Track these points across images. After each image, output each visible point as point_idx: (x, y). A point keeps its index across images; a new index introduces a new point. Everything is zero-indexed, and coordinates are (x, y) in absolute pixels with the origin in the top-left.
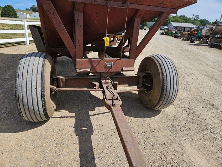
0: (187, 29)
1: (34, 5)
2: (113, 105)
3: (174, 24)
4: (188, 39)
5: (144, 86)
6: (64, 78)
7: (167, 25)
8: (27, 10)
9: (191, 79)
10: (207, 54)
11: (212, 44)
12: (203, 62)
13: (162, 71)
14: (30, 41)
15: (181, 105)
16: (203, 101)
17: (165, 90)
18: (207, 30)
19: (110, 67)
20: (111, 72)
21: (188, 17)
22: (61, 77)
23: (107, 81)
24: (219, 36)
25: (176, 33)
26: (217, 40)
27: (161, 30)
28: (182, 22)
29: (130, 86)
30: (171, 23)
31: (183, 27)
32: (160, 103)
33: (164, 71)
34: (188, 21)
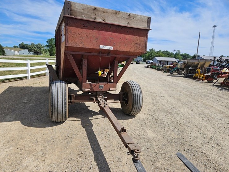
0: (170, 62)
1: (22, 43)
2: (104, 107)
3: (158, 58)
4: (168, 71)
5: (124, 100)
6: (74, 95)
7: (152, 59)
8: (15, 47)
9: (161, 100)
10: (181, 83)
11: (186, 75)
12: (175, 88)
13: (132, 89)
14: (31, 76)
15: (149, 114)
16: (164, 111)
17: (135, 101)
18: (181, 64)
19: (102, 88)
20: (102, 91)
21: (171, 52)
22: (73, 95)
23: (100, 96)
24: (191, 68)
25: (159, 66)
26: (190, 71)
27: (147, 64)
28: (164, 57)
29: (115, 100)
30: (156, 57)
31: (166, 61)
32: (133, 109)
33: (133, 90)
34: (171, 55)
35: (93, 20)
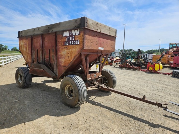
19: (95, 76)
23: (95, 82)
35: (96, 31)
